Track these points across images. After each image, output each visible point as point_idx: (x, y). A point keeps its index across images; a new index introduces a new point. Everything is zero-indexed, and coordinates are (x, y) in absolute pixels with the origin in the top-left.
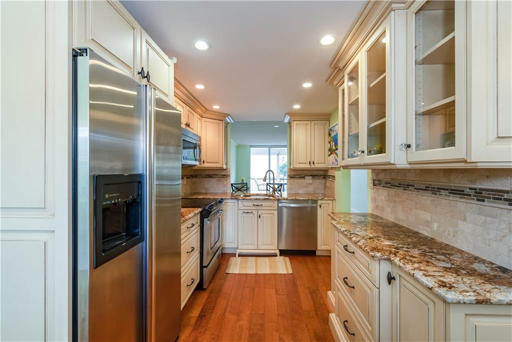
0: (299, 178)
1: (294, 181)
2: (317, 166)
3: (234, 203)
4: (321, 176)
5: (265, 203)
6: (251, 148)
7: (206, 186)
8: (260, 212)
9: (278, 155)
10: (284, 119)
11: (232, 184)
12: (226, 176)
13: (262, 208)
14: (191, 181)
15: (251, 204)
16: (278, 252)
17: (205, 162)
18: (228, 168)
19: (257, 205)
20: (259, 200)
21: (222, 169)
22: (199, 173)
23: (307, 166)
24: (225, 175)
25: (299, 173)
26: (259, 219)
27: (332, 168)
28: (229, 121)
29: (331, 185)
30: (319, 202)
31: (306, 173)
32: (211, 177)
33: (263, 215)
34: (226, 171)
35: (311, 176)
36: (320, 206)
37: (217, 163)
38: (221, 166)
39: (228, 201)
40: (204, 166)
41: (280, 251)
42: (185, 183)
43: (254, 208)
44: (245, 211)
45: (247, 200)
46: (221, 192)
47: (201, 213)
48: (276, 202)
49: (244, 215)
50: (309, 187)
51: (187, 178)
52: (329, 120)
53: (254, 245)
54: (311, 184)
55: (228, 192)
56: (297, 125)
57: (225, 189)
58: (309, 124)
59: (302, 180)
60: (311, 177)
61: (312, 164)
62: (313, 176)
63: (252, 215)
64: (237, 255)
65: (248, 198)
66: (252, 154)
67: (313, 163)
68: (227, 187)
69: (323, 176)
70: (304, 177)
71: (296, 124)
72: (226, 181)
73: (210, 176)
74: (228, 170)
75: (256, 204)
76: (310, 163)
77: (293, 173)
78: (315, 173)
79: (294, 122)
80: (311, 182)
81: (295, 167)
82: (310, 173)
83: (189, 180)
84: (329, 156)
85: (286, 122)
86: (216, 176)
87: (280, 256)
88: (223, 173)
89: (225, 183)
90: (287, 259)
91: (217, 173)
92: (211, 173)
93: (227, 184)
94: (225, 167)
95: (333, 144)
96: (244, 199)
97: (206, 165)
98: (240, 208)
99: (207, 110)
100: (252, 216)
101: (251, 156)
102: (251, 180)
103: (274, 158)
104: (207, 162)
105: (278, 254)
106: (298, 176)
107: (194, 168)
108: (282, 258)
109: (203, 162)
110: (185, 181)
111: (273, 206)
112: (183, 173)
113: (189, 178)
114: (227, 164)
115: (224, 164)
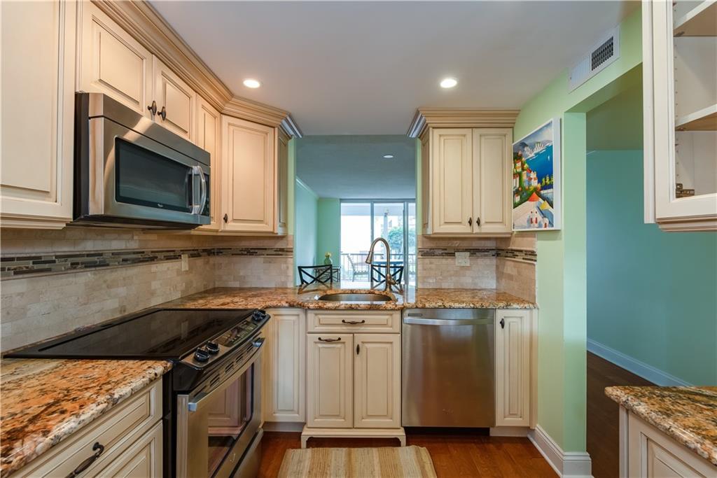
0: (442, 255)
1: (431, 263)
2: (487, 229)
3: (298, 315)
4: (487, 250)
5: (370, 318)
6: (342, 204)
8: (359, 339)
9: (386, 215)
10: (409, 131)
11: (300, 268)
12: (285, 252)
13: (362, 329)
15: (337, 318)
16: (400, 434)
17: (230, 219)
18: (290, 233)
19: (353, 323)
20: (357, 309)
21: (274, 237)
23: (463, 229)
24: (282, 250)
25: (443, 244)
26: (358, 358)
27: (522, 234)
28: (292, 133)
29: (519, 273)
30: (500, 314)
31: (456, 244)
32: (252, 254)
33: (366, 345)
34: (285, 241)
35: (466, 250)
36: (502, 324)
37: (260, 222)
38: (272, 230)
40: (227, 229)
41: (409, 431)
42: (185, 267)
43: (345, 328)
44: (324, 336)
45: (327, 309)
46: (272, 285)
47: (166, 376)
48: (397, 315)
49: (320, 345)
50: (465, 276)
51: (192, 256)
52: (511, 127)
53: (345, 418)
54: (467, 268)
55: (291, 285)
56: (442, 139)
57: (282, 279)
58: (469, 136)
59: (449, 261)
60: (468, 254)
61: (475, 224)
62: (474, 252)
63: (339, 346)
64: (304, 443)
65: (330, 305)
66: (344, 215)
67: (478, 222)
68: (288, 275)
69: (494, 252)
70: (452, 255)
71: (440, 136)
72: (286, 262)
73: (251, 252)
74: (290, 239)
75: (349, 318)
76: (470, 222)
77: (430, 245)
78: (475, 245)
79: (436, 130)
80: (468, 265)
81: (436, 231)
82: (465, 245)
83: (199, 262)
84: (516, 206)
85: (414, 136)
86: (263, 252)
87: (408, 444)
88: (280, 245)
89: (284, 266)
90: (424, 451)
91: (266, 244)
92: (253, 244)
93: (288, 268)
94: (279, 231)
95: (533, 175)
96: (320, 308)
97: (232, 227)
98: (309, 331)
99: (232, 95)
100: (340, 349)
101: (342, 217)
102: (342, 257)
103: (379, 221)
104: (234, 220)
105: (403, 440)
106: (440, 252)
107: (193, 232)
108: (412, 448)
109: (226, 219)
110: (184, 263)
111: (390, 323)
112: (177, 245)
113: (198, 255)
114: (285, 225)
115: (277, 224)
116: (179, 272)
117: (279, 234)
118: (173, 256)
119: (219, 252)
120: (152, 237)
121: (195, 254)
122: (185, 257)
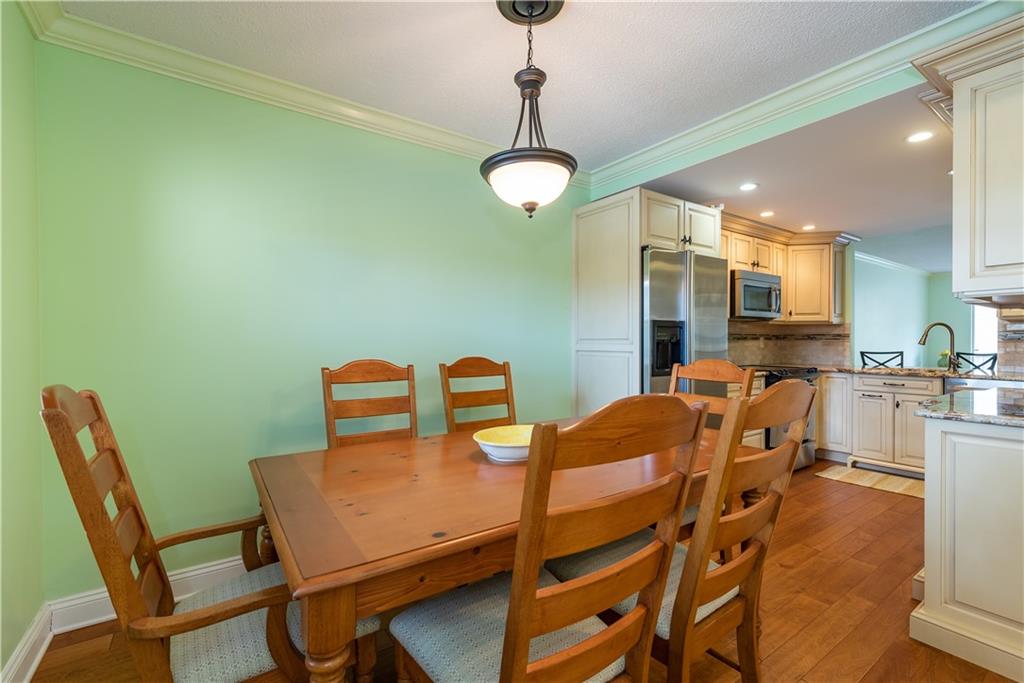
3: (846, 378)
5: (910, 383)
7: (804, 353)
8: (899, 398)
11: (862, 353)
12: (843, 337)
13: (903, 391)
14: (776, 345)
15: (880, 382)
17: (793, 313)
18: (847, 322)
19: (893, 385)
20: (896, 375)
21: (829, 325)
22: (788, 332)
24: (839, 335)
26: (898, 411)
32: (812, 339)
33: (907, 403)
34: (842, 328)
37: (818, 314)
38: (827, 320)
39: (833, 375)
40: (792, 320)
42: (762, 346)
43: (886, 389)
44: (867, 393)
45: (871, 374)
49: (863, 400)
51: (766, 339)
53: (885, 454)
57: (840, 358)
63: (881, 401)
68: (844, 356)
72: (843, 345)
73: (811, 337)
74: (848, 327)
75: (888, 382)
83: (771, 343)
86: (822, 337)
88: (837, 331)
89: (840, 348)
91: (825, 331)
92: (811, 331)
93: (845, 350)
94: (835, 320)
96: (866, 374)
97: (794, 318)
98: (856, 388)
99: (795, 234)
100: (881, 404)
104: (797, 314)
107: (771, 323)
109: (790, 314)
110: (761, 343)
111: (930, 388)
112: (758, 331)
113: (770, 339)
114: (842, 315)
115: (833, 314)
116: (759, 348)
117: (835, 323)
118: (755, 338)
119: (784, 337)
120: (745, 326)
121: (768, 338)
122: (762, 339)
